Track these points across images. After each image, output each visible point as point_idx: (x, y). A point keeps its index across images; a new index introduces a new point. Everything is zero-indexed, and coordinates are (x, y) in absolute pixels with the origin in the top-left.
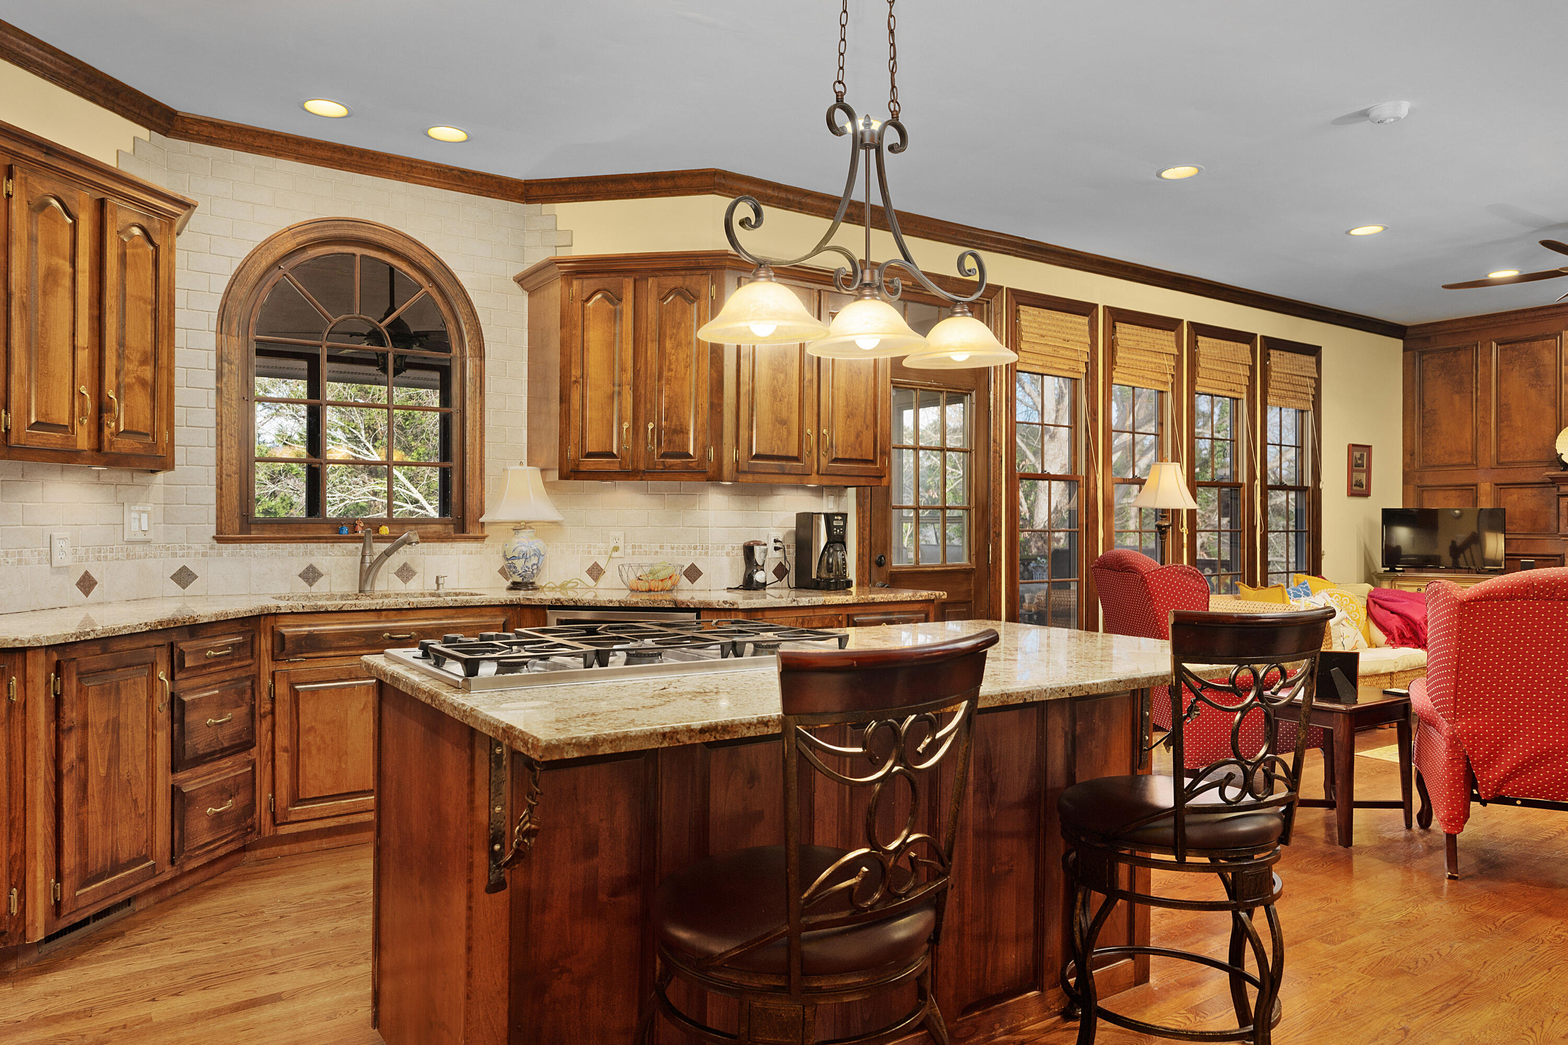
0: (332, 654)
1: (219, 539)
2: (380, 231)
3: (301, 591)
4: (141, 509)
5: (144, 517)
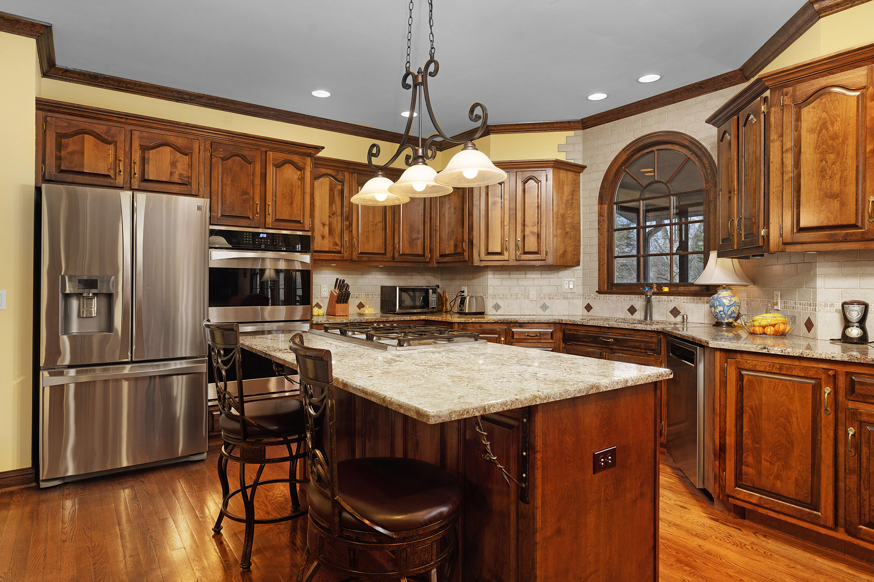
0: (581, 343)
1: (599, 292)
2: (661, 135)
3: (628, 317)
4: (569, 280)
5: (571, 283)
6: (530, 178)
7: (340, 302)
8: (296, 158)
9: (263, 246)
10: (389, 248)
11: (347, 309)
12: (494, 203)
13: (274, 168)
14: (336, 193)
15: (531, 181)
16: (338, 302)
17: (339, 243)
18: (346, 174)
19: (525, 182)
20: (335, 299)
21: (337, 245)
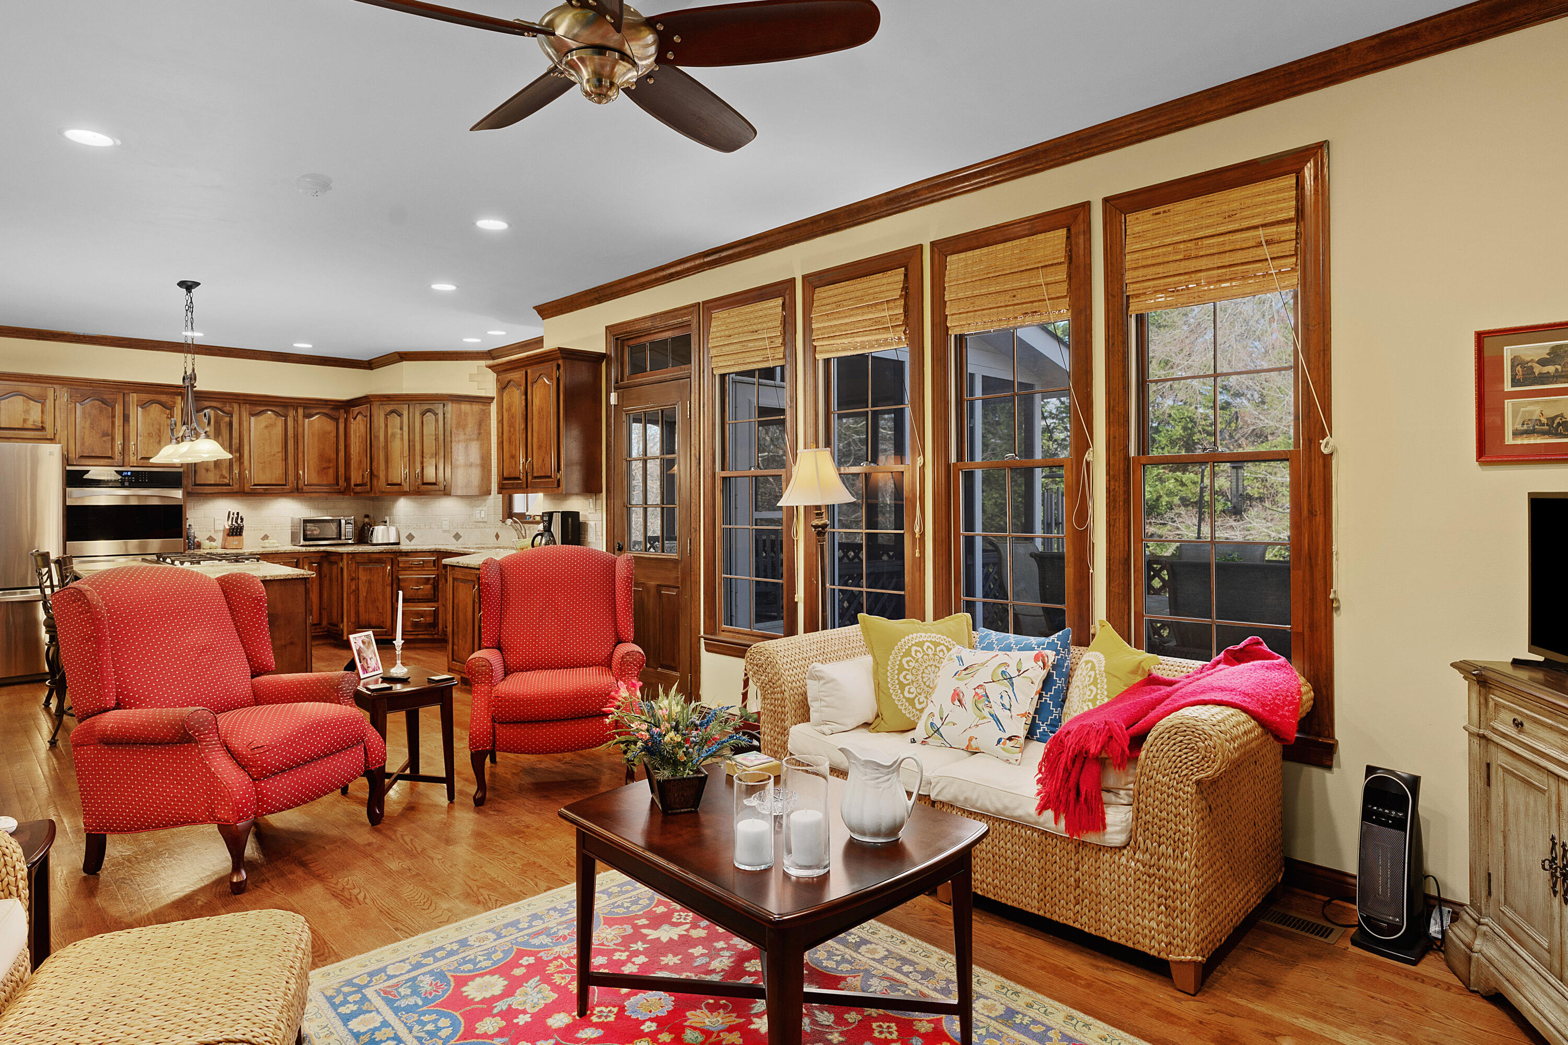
4: (481, 509)
5: (483, 512)
6: (429, 411)
7: (232, 535)
8: (163, 398)
9: (127, 484)
10: (291, 478)
11: (241, 542)
12: (393, 435)
13: (139, 409)
14: (223, 425)
15: (428, 414)
16: (228, 535)
17: (228, 476)
18: (236, 407)
19: (423, 414)
20: (226, 532)
21: (225, 477)
